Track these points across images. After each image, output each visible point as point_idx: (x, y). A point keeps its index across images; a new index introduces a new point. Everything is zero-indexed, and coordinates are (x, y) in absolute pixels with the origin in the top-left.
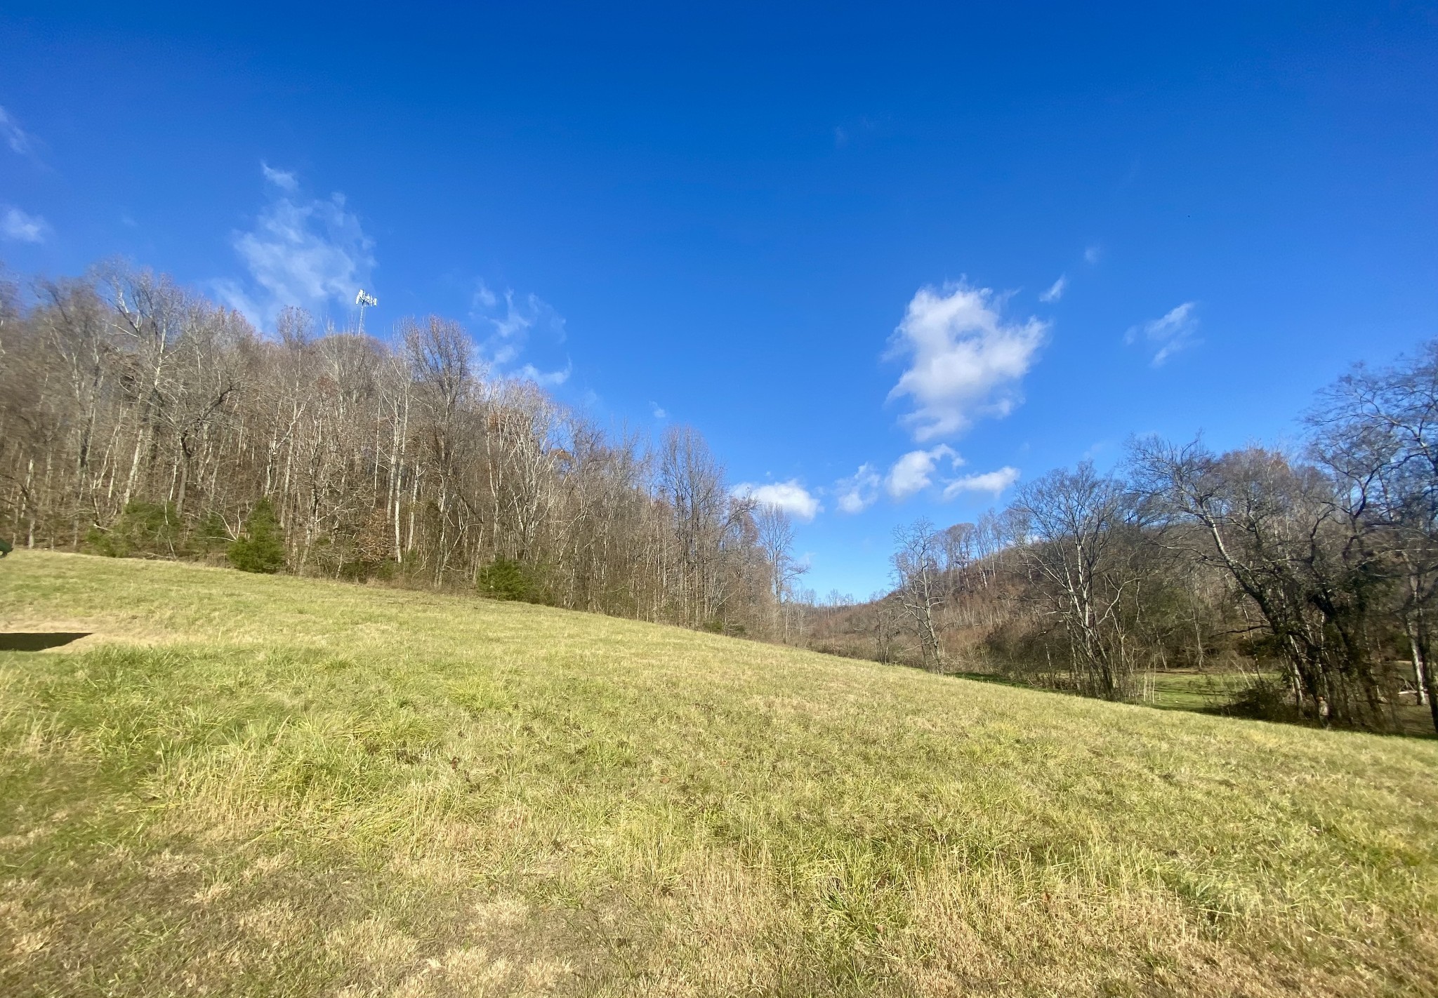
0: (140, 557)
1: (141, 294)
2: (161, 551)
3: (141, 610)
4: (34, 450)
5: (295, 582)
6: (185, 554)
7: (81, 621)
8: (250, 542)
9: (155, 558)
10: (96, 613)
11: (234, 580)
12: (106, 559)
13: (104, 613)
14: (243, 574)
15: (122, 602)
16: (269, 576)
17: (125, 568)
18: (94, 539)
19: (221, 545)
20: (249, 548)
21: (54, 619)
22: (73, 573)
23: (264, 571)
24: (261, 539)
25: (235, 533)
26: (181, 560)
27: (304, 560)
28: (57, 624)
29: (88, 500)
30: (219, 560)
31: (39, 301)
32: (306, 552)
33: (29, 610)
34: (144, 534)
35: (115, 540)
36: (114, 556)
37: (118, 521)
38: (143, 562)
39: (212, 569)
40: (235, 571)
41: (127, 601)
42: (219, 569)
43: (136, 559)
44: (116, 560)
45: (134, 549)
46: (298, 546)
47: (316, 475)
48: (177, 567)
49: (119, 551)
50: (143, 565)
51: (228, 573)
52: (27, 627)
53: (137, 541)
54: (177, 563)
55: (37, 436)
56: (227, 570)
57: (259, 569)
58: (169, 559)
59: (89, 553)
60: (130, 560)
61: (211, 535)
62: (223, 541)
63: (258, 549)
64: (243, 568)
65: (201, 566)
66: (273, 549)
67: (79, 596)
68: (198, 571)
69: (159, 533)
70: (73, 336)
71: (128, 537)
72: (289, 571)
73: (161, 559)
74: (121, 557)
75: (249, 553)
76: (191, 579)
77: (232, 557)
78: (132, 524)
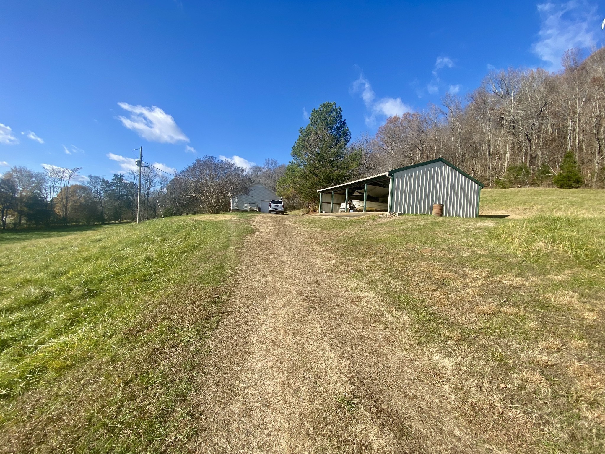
0: (514, 187)
1: (501, 82)
2: (522, 184)
3: (527, 206)
4: (474, 155)
5: (592, 191)
6: (533, 184)
7: (506, 211)
8: (565, 174)
9: (521, 187)
10: (511, 208)
11: (559, 193)
12: (504, 189)
13: (513, 208)
14: (562, 190)
15: (519, 203)
16: (576, 190)
17: (511, 192)
18: (497, 183)
19: (549, 178)
20: (564, 177)
21: (496, 210)
22: (494, 195)
23: (573, 187)
24: (571, 172)
25: (555, 171)
26: (532, 187)
27: (595, 180)
28: (497, 212)
29: (494, 169)
30: (549, 184)
31: (468, 103)
32: (596, 175)
33: (486, 207)
34: (515, 178)
35: (504, 182)
36: (505, 188)
37: (505, 174)
38: (517, 189)
39: (547, 189)
40: (558, 189)
41: (520, 203)
42: (550, 189)
43: (514, 188)
44: (507, 189)
45: (512, 184)
46: (591, 173)
47: (598, 132)
48: (531, 190)
49: (507, 186)
50: (517, 190)
51: (556, 190)
52: (488, 213)
53: (513, 181)
54: (530, 188)
55: (475, 150)
56: (554, 189)
57: (570, 187)
58: (526, 187)
59: (496, 188)
60: (512, 189)
61: (543, 174)
62: (550, 176)
63: (569, 177)
64: (561, 187)
65: (541, 188)
66: (577, 176)
67: (502, 202)
68: (541, 190)
69: (522, 177)
70: (480, 110)
71: (510, 180)
72: (587, 186)
73: (523, 187)
74: (508, 188)
75: (564, 179)
76: (539, 194)
77: (556, 182)
78: (510, 175)
